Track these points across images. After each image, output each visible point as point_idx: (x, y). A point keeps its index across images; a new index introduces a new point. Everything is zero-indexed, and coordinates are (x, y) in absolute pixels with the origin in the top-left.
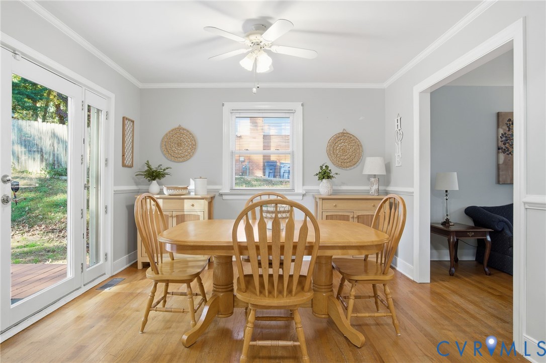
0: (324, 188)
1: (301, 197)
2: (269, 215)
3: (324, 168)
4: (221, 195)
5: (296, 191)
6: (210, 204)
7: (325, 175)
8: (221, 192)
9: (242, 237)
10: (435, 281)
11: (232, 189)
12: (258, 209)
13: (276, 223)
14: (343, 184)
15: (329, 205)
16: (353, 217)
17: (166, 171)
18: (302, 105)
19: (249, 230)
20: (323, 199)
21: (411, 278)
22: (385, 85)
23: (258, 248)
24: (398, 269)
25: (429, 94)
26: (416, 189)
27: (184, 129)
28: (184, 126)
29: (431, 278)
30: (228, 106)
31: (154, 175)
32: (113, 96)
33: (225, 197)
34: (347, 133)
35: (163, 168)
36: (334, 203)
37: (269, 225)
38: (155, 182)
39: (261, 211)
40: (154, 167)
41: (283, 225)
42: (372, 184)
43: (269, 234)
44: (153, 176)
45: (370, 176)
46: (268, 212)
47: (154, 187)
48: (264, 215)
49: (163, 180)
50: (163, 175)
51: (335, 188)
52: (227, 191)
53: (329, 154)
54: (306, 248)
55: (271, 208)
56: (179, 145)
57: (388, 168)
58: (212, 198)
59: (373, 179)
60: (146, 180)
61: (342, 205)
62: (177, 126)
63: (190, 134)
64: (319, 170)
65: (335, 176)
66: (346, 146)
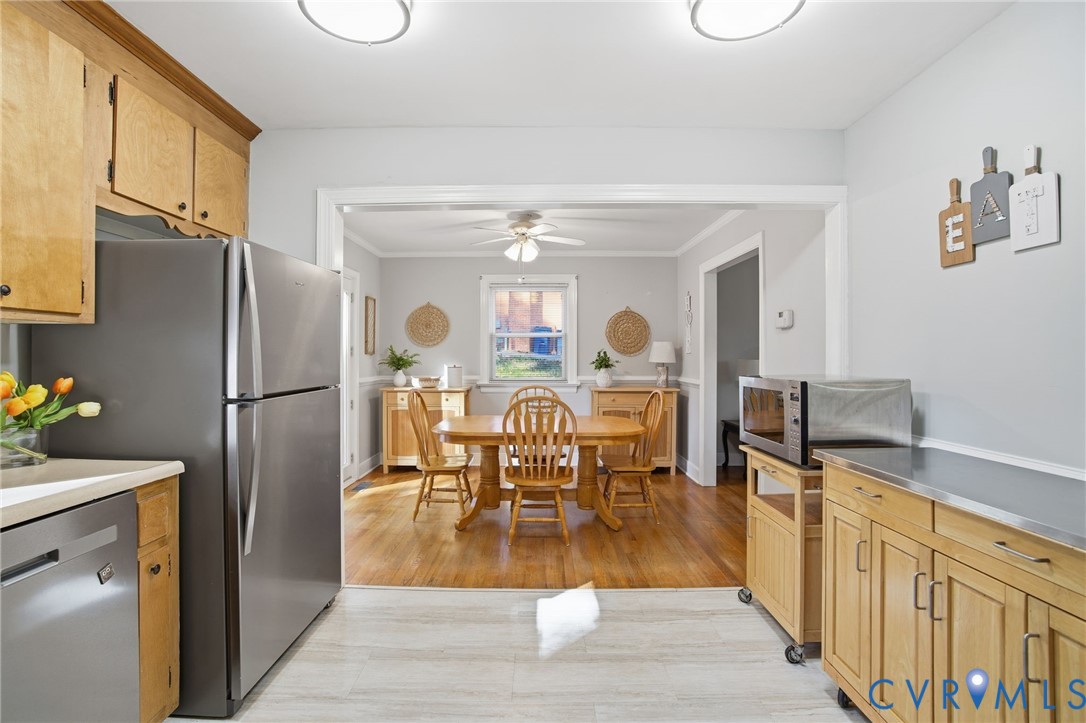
0: (602, 378)
1: (575, 390)
2: (534, 410)
3: (602, 354)
4: (479, 387)
5: (569, 382)
6: (466, 397)
7: (603, 363)
8: (479, 383)
9: (510, 429)
10: (723, 485)
11: (491, 380)
12: (523, 405)
13: (540, 416)
14: (627, 373)
15: (606, 400)
16: (634, 414)
17: (414, 359)
18: (577, 278)
19: (517, 423)
20: (600, 392)
21: (697, 482)
22: (677, 253)
23: (524, 438)
24: (688, 474)
25: (716, 275)
26: (701, 382)
27: (433, 308)
28: (433, 303)
29: (718, 481)
30: (487, 279)
31: (398, 363)
32: (357, 275)
33: (483, 390)
34: (631, 312)
35: (410, 355)
36: (613, 396)
37: (534, 420)
38: (400, 372)
39: (527, 406)
40: (398, 353)
41: (545, 421)
42: (659, 374)
43: (534, 428)
44: (399, 365)
45: (658, 365)
46: (533, 407)
47: (400, 377)
48: (530, 410)
49: (409, 369)
50: (410, 364)
51: (615, 378)
52: (486, 382)
53: (609, 338)
54: (565, 438)
55: (536, 404)
56: (428, 326)
57: (679, 354)
58: (468, 391)
59: (660, 368)
60: (391, 369)
61: (621, 399)
62: (424, 303)
63: (441, 313)
64: (595, 357)
65: (615, 364)
66: (629, 327)
